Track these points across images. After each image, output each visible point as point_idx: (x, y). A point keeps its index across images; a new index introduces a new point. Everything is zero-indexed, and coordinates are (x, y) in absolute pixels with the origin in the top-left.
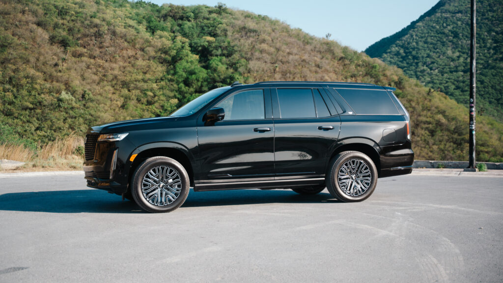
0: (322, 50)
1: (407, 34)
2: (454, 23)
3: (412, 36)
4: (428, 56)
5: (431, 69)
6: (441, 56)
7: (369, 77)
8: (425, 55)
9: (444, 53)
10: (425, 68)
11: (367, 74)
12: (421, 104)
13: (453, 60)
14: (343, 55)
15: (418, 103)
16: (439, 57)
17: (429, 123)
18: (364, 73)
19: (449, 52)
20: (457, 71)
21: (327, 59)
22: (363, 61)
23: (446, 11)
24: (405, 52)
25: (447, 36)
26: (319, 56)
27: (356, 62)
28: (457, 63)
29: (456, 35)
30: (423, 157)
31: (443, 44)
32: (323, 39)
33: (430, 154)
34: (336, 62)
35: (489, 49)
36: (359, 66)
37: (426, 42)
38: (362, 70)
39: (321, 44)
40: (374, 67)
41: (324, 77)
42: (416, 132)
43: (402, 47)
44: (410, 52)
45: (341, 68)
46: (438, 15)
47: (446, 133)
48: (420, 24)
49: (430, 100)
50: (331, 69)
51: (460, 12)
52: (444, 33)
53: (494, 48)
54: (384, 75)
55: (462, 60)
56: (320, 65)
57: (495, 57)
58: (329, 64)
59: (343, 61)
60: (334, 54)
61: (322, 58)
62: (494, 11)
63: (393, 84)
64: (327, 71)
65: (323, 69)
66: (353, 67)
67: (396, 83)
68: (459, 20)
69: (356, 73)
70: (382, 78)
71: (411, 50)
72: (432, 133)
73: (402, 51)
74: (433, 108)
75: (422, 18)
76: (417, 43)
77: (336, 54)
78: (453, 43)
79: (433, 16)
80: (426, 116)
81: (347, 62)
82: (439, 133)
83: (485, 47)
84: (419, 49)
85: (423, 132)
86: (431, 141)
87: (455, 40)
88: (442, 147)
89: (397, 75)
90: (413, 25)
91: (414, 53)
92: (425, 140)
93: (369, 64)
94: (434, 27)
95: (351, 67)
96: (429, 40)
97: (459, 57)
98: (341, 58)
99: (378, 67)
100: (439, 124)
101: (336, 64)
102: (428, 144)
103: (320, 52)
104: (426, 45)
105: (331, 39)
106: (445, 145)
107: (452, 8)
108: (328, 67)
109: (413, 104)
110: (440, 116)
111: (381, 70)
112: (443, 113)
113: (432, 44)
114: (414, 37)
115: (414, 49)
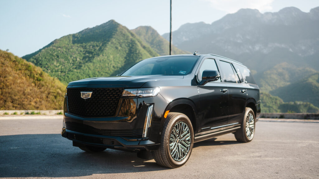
0: (5, 57)
1: (37, 54)
2: (57, 51)
3: (40, 55)
4: (46, 64)
5: (47, 70)
6: (52, 65)
7: (28, 71)
8: (45, 64)
9: (53, 64)
10: (45, 69)
11: (26, 69)
12: (50, 84)
13: (56, 67)
14: (15, 60)
15: (49, 84)
16: (51, 65)
17: (54, 93)
18: (25, 69)
19: (55, 63)
20: (58, 71)
21: (7, 61)
22: (25, 63)
23: (54, 46)
24: (36, 61)
25: (54, 56)
26: (4, 59)
27: (21, 63)
28: (58, 68)
29: (58, 57)
30: (52, 107)
31: (53, 60)
32: (5, 51)
33: (55, 106)
34: (12, 62)
35: (71, 64)
36: (23, 65)
37: (45, 58)
38: (24, 68)
39: (4, 53)
40: (29, 66)
41: (6, 69)
42: (48, 96)
43: (35, 59)
44: (39, 62)
45: (14, 65)
46: (51, 47)
47: (62, 97)
48: (43, 50)
49: (54, 83)
50: (10, 66)
51: (60, 47)
52: (53, 55)
53: (73, 64)
54: (34, 70)
55: (60, 67)
56: (4, 63)
57: (73, 67)
58: (8, 63)
59: (15, 62)
60: (10, 59)
61: (5, 60)
62: (73, 49)
63: (38, 75)
64: (7, 66)
65: (5, 65)
66: (20, 66)
67: (39, 74)
68: (59, 50)
69: (21, 68)
70: (33, 71)
71: (39, 61)
72: (56, 97)
73: (35, 61)
74: (56, 86)
75: (44, 48)
76: (42, 58)
77: (12, 59)
78: (57, 60)
79: (49, 48)
80: (53, 89)
81: (17, 63)
82: (58, 98)
83: (69, 62)
84: (42, 61)
85: (52, 96)
86: (55, 101)
87: (57, 58)
88: (60, 103)
89: (40, 71)
90: (40, 50)
91: (40, 62)
92: (52, 100)
93: (27, 65)
94: (49, 52)
95: (19, 65)
96: (47, 57)
97: (59, 66)
98: (14, 61)
99: (31, 67)
100: (58, 93)
101: (12, 63)
102: (54, 102)
103: (4, 57)
104: (45, 60)
105: (9, 52)
106: (61, 102)
107: (56, 45)
108: (8, 65)
109: (47, 84)
110: (58, 90)
111: (33, 68)
112: (60, 89)
113: (48, 59)
114: (41, 55)
115: (40, 61)
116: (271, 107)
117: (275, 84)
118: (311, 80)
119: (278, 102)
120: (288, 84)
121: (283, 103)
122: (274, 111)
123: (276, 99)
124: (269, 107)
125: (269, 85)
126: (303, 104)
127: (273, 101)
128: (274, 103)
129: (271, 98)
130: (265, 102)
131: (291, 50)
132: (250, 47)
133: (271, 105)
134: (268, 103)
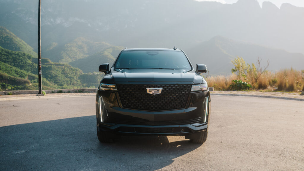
116: (72, 78)
117: (75, 57)
118: (106, 53)
119: (79, 73)
120: (87, 56)
121: (83, 74)
122: (74, 81)
123: (77, 70)
124: (70, 77)
125: (70, 57)
126: (100, 75)
127: (74, 72)
128: (75, 74)
129: (72, 69)
130: (66, 74)
131: (89, 25)
132: (52, 20)
133: (72, 76)
134: (69, 74)
